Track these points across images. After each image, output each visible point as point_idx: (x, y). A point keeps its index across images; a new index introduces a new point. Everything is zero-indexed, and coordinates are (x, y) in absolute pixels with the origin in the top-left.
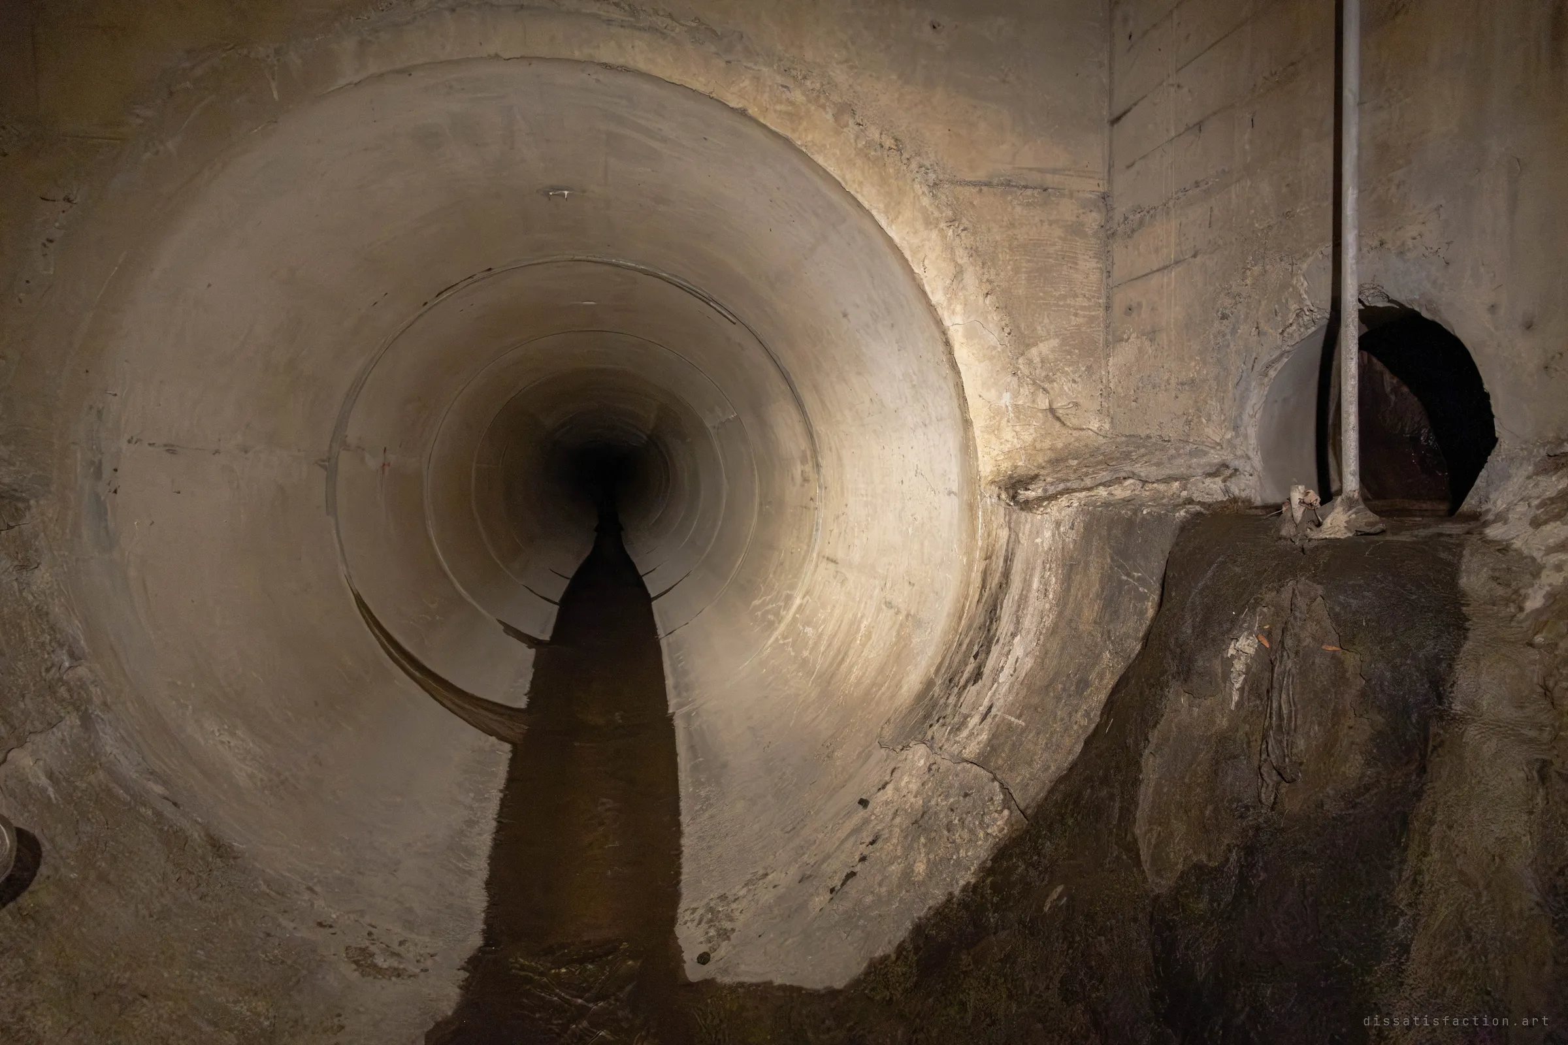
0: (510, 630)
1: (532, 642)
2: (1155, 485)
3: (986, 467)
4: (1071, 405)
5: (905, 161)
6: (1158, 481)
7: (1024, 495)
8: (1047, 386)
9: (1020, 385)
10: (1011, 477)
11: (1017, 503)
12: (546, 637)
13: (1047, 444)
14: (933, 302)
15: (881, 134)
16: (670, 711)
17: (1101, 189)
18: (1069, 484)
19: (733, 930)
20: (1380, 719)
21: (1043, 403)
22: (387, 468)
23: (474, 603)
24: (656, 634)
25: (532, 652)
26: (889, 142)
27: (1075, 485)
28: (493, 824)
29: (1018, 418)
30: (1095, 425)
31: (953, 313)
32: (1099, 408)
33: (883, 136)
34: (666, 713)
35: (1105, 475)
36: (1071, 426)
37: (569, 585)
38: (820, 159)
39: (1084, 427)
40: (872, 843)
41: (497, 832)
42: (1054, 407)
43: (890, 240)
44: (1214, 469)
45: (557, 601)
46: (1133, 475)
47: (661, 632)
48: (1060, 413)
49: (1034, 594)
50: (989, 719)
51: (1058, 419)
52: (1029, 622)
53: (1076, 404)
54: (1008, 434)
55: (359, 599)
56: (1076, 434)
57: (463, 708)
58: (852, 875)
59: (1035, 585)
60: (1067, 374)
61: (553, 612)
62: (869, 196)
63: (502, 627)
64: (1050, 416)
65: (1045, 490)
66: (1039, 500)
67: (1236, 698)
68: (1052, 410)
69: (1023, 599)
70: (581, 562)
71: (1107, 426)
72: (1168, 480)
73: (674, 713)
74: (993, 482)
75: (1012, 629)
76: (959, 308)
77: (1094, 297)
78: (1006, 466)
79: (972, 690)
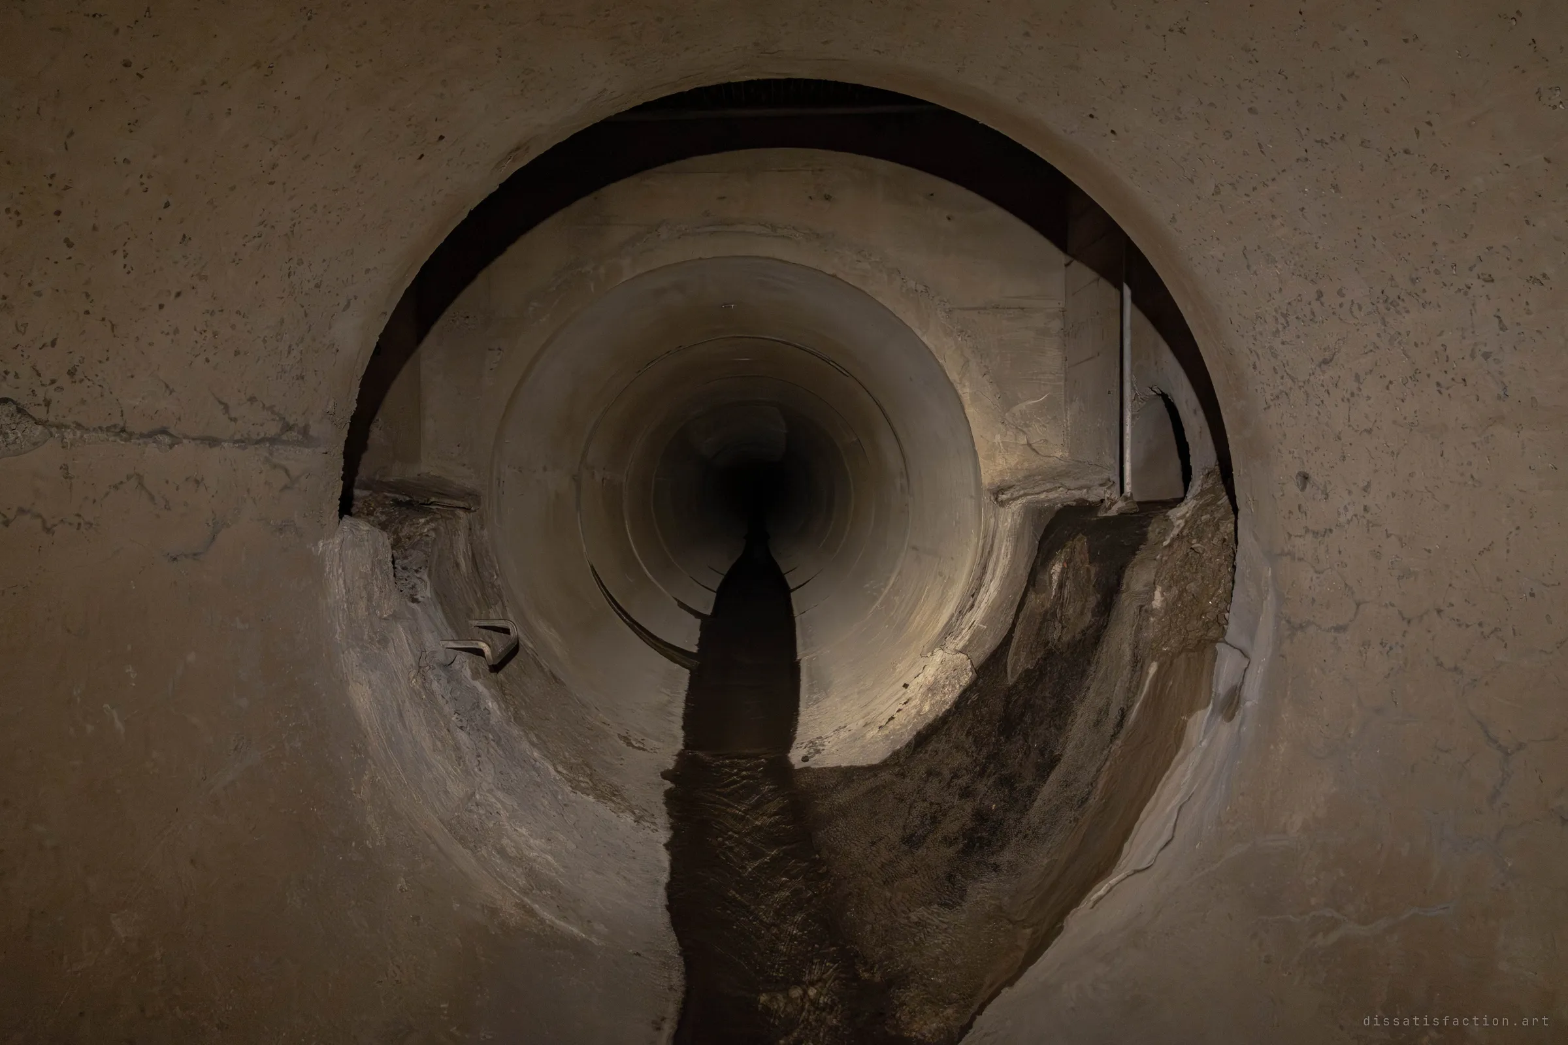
0: (682, 605)
1: (697, 614)
2: (1073, 491)
3: (986, 480)
4: (1042, 441)
5: (931, 298)
6: (1075, 489)
7: (1003, 497)
8: (1025, 429)
9: (1007, 430)
10: (999, 487)
11: (997, 501)
12: (709, 612)
13: (1026, 465)
14: (952, 381)
15: (916, 283)
16: (798, 658)
17: (1061, 306)
18: (1026, 491)
19: (823, 750)
20: (1099, 596)
21: (1023, 440)
22: (605, 481)
23: (659, 586)
24: (793, 614)
25: (699, 621)
26: (920, 288)
27: (1030, 491)
28: (683, 705)
29: (1007, 451)
30: (1059, 454)
31: (964, 386)
32: (1063, 443)
33: (917, 285)
34: (795, 660)
35: (1049, 486)
36: (1042, 454)
37: (723, 580)
38: (880, 300)
39: (1052, 455)
40: (905, 703)
41: (686, 708)
42: (1031, 442)
43: (924, 343)
44: (1104, 481)
45: (715, 590)
46: (1062, 486)
47: (796, 613)
48: (1035, 446)
49: (1001, 558)
50: (972, 628)
51: (1034, 450)
52: (999, 573)
53: (1046, 441)
54: (1000, 461)
55: (592, 567)
56: (1046, 460)
57: (655, 645)
58: (892, 718)
59: (1003, 551)
60: (1039, 421)
61: (713, 596)
62: (910, 319)
63: (676, 602)
64: (1028, 448)
65: (1012, 494)
66: (1008, 500)
67: (1054, 593)
68: (1029, 445)
69: (998, 559)
70: (734, 561)
71: (1067, 454)
72: (1080, 488)
73: (800, 660)
74: (988, 490)
75: (991, 577)
76: (967, 384)
77: (1057, 373)
78: (997, 480)
79: (969, 614)
